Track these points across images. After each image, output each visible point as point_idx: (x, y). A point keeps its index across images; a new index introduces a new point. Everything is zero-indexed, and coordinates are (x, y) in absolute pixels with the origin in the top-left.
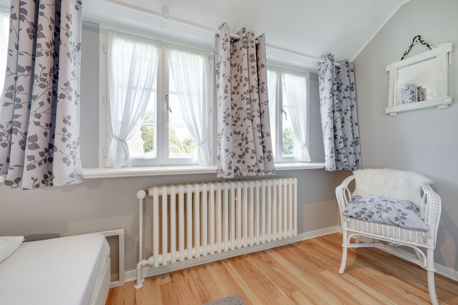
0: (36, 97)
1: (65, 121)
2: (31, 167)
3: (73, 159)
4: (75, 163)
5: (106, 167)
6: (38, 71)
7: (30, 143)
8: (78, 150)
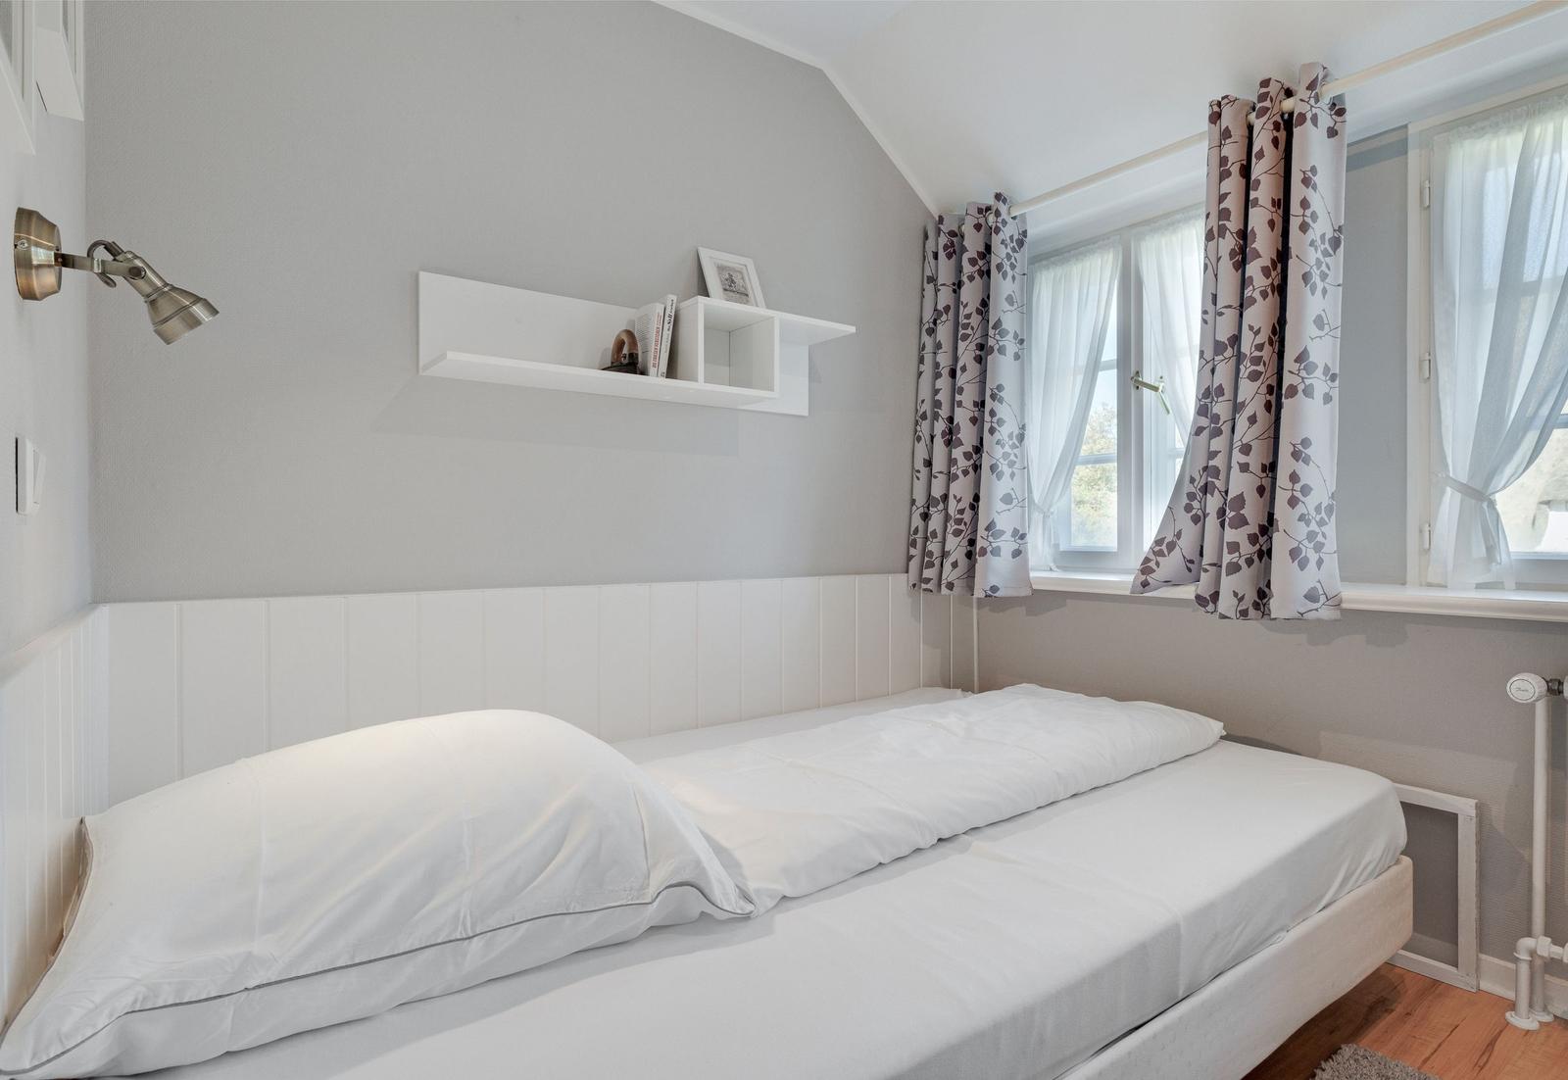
0: (1243, 404)
1: (1296, 455)
2: (1234, 568)
3: (1316, 552)
4: (1320, 563)
5: (1430, 585)
6: (1247, 345)
7: (1233, 513)
8: (1330, 529)
